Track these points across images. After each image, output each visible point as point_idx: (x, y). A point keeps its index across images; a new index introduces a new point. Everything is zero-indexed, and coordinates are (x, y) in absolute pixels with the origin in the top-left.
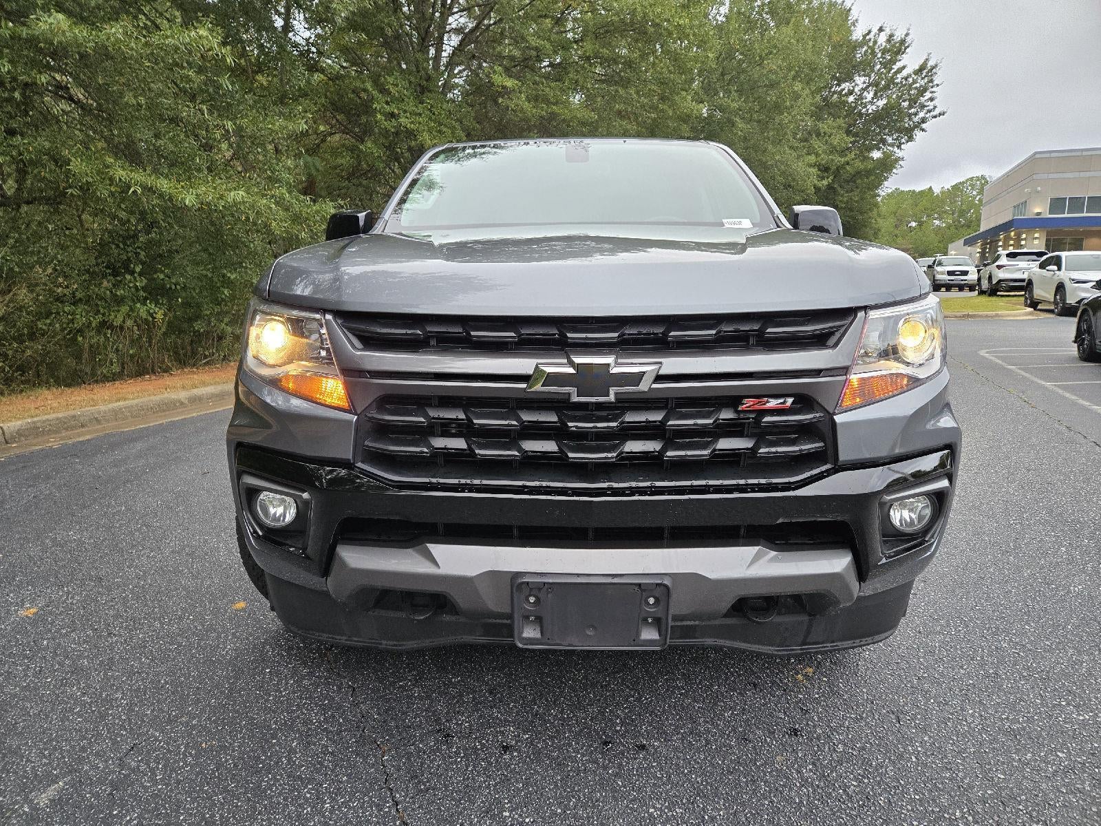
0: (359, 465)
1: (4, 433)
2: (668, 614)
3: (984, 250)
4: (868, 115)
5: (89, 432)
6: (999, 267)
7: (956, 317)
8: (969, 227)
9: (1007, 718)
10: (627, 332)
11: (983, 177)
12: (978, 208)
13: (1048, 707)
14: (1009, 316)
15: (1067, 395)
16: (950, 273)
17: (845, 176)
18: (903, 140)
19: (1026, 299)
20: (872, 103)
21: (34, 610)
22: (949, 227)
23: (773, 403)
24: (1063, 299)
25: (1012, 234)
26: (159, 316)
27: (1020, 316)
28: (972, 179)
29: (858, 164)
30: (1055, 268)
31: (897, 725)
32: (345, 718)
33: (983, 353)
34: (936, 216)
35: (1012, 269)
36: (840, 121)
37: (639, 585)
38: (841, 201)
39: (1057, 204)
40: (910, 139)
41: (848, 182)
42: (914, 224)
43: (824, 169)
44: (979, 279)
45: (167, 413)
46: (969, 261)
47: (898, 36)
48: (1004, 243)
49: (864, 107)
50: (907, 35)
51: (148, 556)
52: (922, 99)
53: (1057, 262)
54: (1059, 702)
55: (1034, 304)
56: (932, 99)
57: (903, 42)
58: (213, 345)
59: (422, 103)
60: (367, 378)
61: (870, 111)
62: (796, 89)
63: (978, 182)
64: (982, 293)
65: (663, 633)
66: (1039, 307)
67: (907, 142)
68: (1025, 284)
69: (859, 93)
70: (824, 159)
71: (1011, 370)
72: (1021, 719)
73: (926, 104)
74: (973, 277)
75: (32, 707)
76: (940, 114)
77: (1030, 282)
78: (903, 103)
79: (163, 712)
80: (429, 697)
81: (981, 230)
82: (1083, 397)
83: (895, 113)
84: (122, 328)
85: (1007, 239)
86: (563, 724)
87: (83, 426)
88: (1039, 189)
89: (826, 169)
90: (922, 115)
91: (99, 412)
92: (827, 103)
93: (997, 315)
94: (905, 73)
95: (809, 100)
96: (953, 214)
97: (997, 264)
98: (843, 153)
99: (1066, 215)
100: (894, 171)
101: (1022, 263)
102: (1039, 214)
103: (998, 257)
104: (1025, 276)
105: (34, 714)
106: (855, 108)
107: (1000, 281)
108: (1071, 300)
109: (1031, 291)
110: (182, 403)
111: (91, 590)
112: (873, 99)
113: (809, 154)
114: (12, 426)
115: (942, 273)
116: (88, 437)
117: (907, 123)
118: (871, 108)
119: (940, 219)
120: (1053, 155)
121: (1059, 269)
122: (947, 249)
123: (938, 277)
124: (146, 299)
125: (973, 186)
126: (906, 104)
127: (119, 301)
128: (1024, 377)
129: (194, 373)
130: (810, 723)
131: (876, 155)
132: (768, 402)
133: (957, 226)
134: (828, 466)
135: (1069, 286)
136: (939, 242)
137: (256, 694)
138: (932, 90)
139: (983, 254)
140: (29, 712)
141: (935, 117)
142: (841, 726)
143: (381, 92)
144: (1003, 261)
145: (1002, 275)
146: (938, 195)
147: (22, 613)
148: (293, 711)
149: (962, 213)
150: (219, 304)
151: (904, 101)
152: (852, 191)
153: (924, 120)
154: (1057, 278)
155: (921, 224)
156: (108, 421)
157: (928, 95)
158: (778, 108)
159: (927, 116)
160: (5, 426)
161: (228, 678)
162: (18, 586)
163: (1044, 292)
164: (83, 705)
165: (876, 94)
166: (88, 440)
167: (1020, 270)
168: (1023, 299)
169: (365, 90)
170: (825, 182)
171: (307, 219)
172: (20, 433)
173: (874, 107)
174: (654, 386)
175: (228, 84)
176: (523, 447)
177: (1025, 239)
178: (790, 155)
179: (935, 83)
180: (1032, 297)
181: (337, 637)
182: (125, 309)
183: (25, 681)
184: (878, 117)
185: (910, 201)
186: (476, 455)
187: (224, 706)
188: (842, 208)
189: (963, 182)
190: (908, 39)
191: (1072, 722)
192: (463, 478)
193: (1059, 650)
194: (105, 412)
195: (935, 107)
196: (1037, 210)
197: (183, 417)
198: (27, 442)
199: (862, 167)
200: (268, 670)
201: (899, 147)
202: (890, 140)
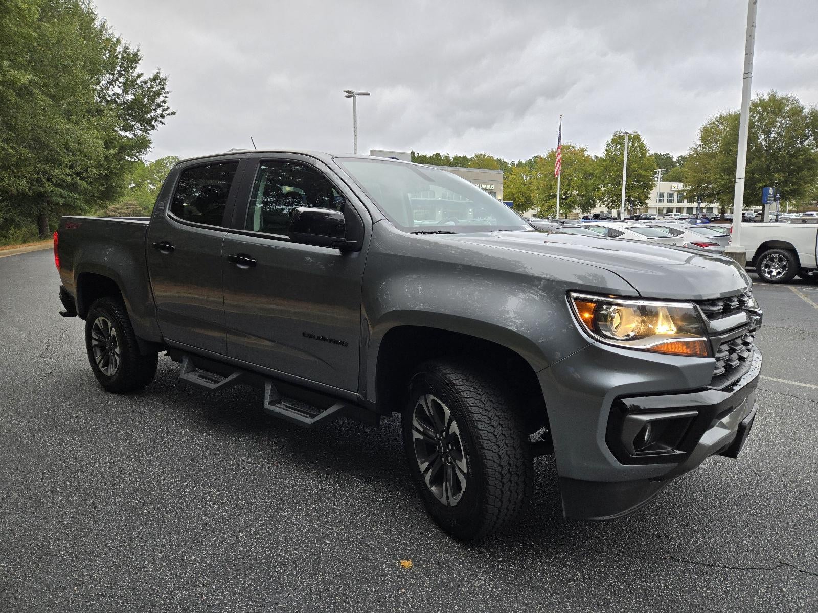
18: (148, 128)
20: (122, 95)
38: (114, 168)
40: (153, 127)
47: (132, 50)
49: (118, 99)
50: (138, 50)
52: (158, 100)
56: (165, 102)
57: (136, 55)
61: (123, 102)
67: (152, 129)
73: (161, 104)
76: (172, 114)
83: (141, 106)
90: (159, 111)
94: (143, 78)
131: (130, 135)
138: (165, 95)
141: (169, 115)
153: (162, 116)
157: (161, 99)
159: (163, 113)
179: (166, 91)
190: (139, 54)
195: (168, 108)
200: (539, 574)
201: (147, 132)
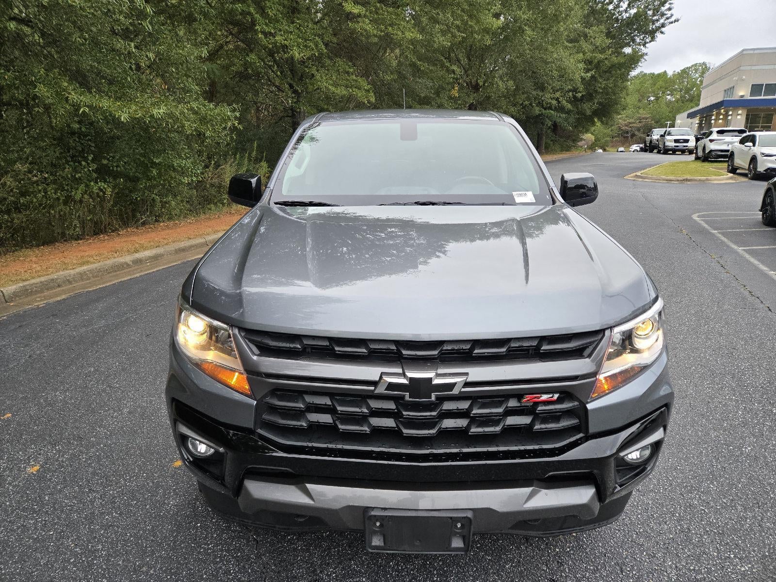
0: (259, 431)
1: (4, 295)
2: (470, 532)
3: (701, 121)
4: (622, 20)
5: (64, 292)
6: (711, 141)
7: (678, 181)
8: (691, 101)
9: (694, 570)
10: (444, 348)
11: (704, 64)
12: (698, 87)
13: (722, 560)
14: (715, 180)
15: (752, 260)
16: (676, 141)
17: (604, 68)
18: (648, 40)
19: (729, 165)
20: (626, 11)
21: (37, 468)
22: (677, 101)
23: (545, 397)
24: (755, 168)
25: (722, 111)
26: (109, 191)
27: (723, 180)
28: (696, 65)
29: (614, 59)
30: (751, 144)
31: (621, 576)
32: (252, 569)
33: (695, 217)
34: (668, 92)
35: (718, 143)
36: (602, 27)
37: (451, 518)
38: (599, 87)
39: (756, 89)
40: (653, 39)
41: (606, 72)
42: (652, 98)
43: (588, 62)
44: (696, 148)
45: (118, 273)
46: (690, 132)
48: (716, 117)
49: (620, 15)
51: (112, 417)
52: (663, 9)
53: (753, 139)
54: (729, 555)
55: (733, 170)
56: (670, 9)
58: (147, 209)
59: (293, 23)
60: (263, 377)
61: (625, 17)
62: (570, 4)
63: (700, 68)
64: (697, 158)
65: (467, 542)
66: (738, 171)
67: (650, 42)
68: (729, 153)
69: (617, 3)
70: (589, 55)
71: (713, 235)
72: (703, 571)
73: (665, 12)
74: (692, 144)
75: (42, 558)
76: (675, 21)
77: (732, 154)
78: (648, 12)
79: (130, 562)
80: (308, 550)
81: (701, 107)
82: (763, 262)
83: (642, 19)
84: (81, 201)
85: (718, 114)
86: (398, 575)
87: (59, 286)
88: (744, 77)
89: (590, 62)
90: (662, 21)
91: (70, 276)
92: (593, 12)
93: (707, 180)
95: (580, 13)
96: (681, 91)
97: (710, 138)
98: (603, 51)
99: (762, 97)
100: (640, 64)
101: (727, 138)
102: (742, 96)
103: (711, 133)
104: (730, 148)
105: (44, 563)
106: (614, 14)
107: (711, 151)
108: (761, 169)
109: (733, 161)
110: (128, 265)
111: (75, 449)
112: (627, 8)
113: (578, 53)
114: (10, 289)
115: (670, 141)
116: (64, 297)
117: (651, 27)
118: (625, 15)
119: (671, 95)
120: (756, 52)
121: (754, 145)
122: (675, 118)
123: (667, 144)
124: (97, 178)
125: (696, 70)
126: (650, 13)
127: (78, 181)
128: (722, 242)
129: (135, 234)
130: (563, 574)
131: (628, 50)
132: (541, 397)
133: (682, 100)
134: (581, 435)
135: (760, 158)
136: (670, 112)
137: (192, 547)
139: (700, 124)
140: (40, 562)
141: (672, 23)
142: (583, 577)
143: (261, 15)
144: (714, 136)
145: (713, 146)
146: (670, 77)
147: (30, 470)
148: (217, 563)
149: (688, 90)
150: (150, 180)
151: (649, 10)
152: (608, 79)
153: (663, 25)
154: (752, 152)
155: (657, 99)
156: (76, 281)
157: (667, 6)
158: (556, 18)
159: (666, 22)
160: (4, 290)
161: (172, 531)
162: (24, 445)
163: (741, 162)
164: (76, 555)
165: (629, 5)
166: (64, 299)
167: (725, 143)
168: (726, 164)
169: (249, 13)
170: (589, 75)
171: (211, 120)
172: (16, 295)
173: (627, 15)
174: (463, 390)
175: (149, 26)
176: (371, 423)
177: (731, 115)
178: (564, 54)
180: (733, 165)
181: (246, 521)
182: (82, 187)
183: (35, 534)
184: (630, 22)
185: (650, 82)
186: (339, 429)
187: (170, 557)
188: (600, 92)
189: (690, 68)
191: (737, 573)
192: (330, 443)
193: (732, 507)
194: (74, 275)
195: (672, 15)
196: (741, 93)
197: (129, 278)
198: (20, 301)
199: (616, 61)
200: (199, 525)
201: (644, 45)
202: (638, 40)
